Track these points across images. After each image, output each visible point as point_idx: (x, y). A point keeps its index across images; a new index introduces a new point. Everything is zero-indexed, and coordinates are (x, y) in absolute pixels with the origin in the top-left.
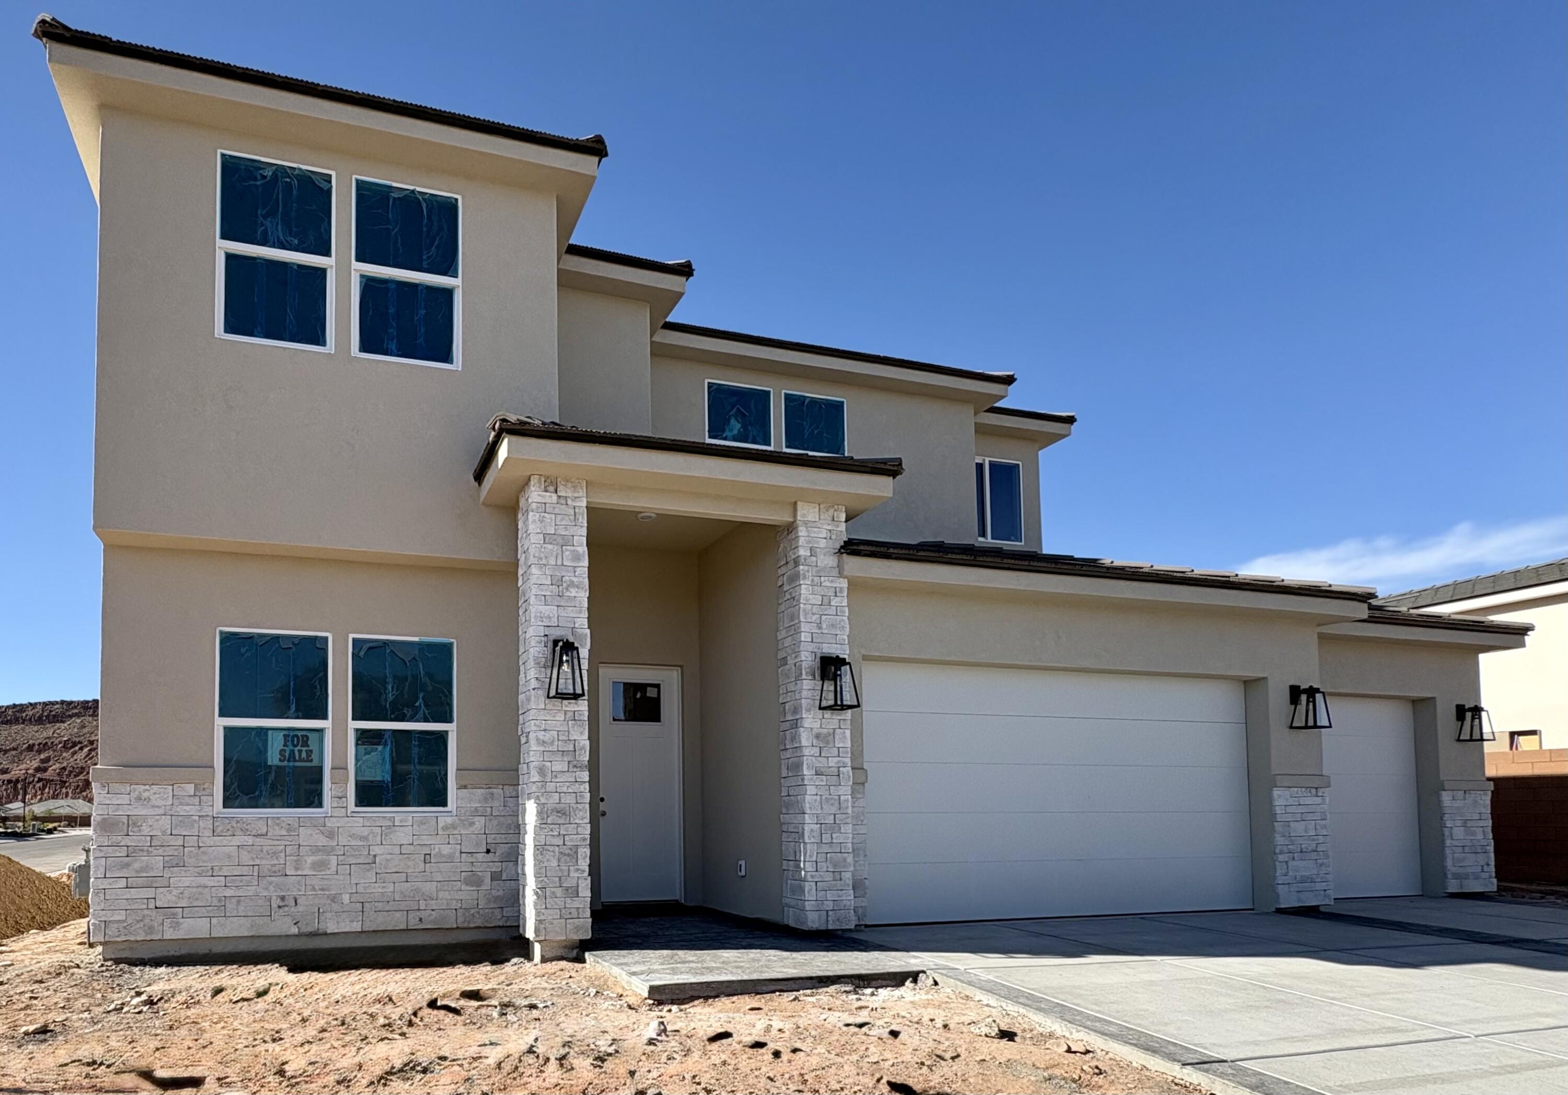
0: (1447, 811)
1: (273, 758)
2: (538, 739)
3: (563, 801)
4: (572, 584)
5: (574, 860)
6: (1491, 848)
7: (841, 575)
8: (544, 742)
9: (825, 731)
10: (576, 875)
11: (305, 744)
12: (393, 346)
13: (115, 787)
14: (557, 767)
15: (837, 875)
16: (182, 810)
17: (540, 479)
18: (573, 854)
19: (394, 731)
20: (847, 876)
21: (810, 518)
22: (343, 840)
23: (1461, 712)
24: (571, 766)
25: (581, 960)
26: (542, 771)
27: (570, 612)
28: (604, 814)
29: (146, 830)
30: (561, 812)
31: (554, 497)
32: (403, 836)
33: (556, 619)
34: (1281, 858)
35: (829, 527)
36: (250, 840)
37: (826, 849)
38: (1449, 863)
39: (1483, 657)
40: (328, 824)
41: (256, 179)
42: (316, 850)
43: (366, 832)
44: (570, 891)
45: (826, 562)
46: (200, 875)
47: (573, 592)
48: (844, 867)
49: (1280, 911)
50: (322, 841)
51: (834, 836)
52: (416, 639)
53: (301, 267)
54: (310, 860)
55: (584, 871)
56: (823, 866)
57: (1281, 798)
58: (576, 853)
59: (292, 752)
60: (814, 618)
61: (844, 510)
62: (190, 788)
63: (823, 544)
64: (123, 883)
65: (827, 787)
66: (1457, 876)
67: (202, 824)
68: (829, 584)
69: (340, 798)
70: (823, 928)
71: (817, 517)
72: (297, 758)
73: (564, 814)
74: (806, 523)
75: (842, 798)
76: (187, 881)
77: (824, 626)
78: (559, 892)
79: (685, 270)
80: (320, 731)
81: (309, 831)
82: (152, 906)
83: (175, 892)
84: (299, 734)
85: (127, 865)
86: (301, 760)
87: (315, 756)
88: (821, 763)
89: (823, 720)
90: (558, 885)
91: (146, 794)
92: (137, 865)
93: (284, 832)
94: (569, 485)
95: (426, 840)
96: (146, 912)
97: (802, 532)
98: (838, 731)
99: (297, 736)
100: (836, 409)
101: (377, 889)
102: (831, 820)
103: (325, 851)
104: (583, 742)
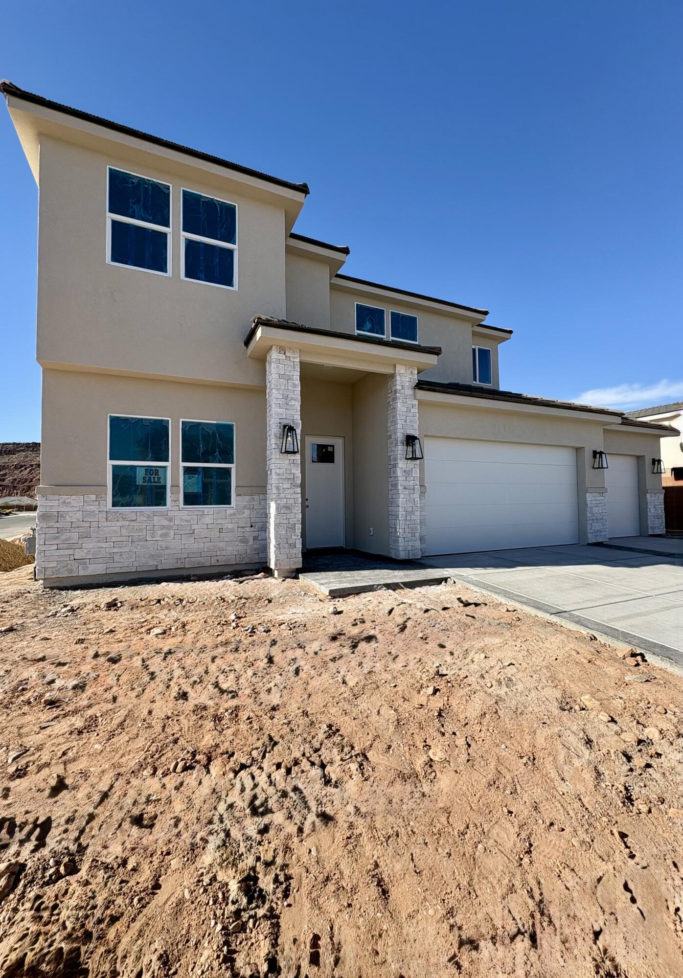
0: (649, 501)
1: (139, 482)
2: (276, 473)
3: (288, 502)
4: (292, 399)
5: (293, 530)
6: (664, 516)
7: (415, 398)
8: (279, 474)
9: (408, 469)
10: (295, 537)
11: (157, 474)
12: (202, 276)
13: (50, 497)
14: (286, 486)
15: (413, 534)
16: (88, 508)
17: (277, 347)
18: (293, 528)
19: (204, 468)
20: (417, 535)
21: (402, 372)
22: (177, 522)
23: (654, 461)
24: (293, 485)
25: (297, 578)
26: (278, 488)
27: (291, 412)
28: (308, 506)
29: (68, 519)
30: (287, 508)
31: (284, 356)
32: (208, 520)
33: (285, 415)
34: (589, 522)
35: (410, 376)
36: (127, 523)
37: (408, 522)
38: (649, 522)
39: (661, 439)
40: (168, 514)
41: (128, 183)
42: (163, 527)
43: (189, 518)
44: (291, 545)
45: (408, 392)
46: (99, 542)
47: (293, 402)
48: (416, 531)
49: (589, 544)
50: (166, 523)
51: (412, 517)
52: (215, 422)
53: (153, 231)
54: (159, 532)
55: (298, 535)
56: (407, 530)
57: (589, 497)
58: (295, 527)
59: (150, 478)
60: (403, 418)
61: (416, 368)
62: (93, 497)
63: (407, 384)
64: (55, 547)
65: (409, 495)
66: (652, 528)
67: (100, 515)
68: (410, 402)
69: (176, 501)
70: (407, 558)
71: (405, 371)
73: (289, 508)
74: (400, 374)
75: (415, 499)
76: (91, 545)
77: (408, 421)
78: (286, 546)
79: (346, 251)
80: (165, 467)
81: (159, 518)
82: (72, 558)
83: (85, 551)
84: (154, 469)
85: (57, 538)
86: (154, 482)
87: (162, 480)
88: (406, 484)
89: (407, 464)
90: (286, 542)
91: (68, 500)
92: (63, 538)
93: (145, 519)
94: (291, 351)
95: (219, 521)
96: (69, 562)
97: (398, 378)
98: (414, 469)
99: (152, 470)
100: (413, 320)
101: (196, 546)
102: (410, 509)
103: (168, 528)
104: (298, 474)
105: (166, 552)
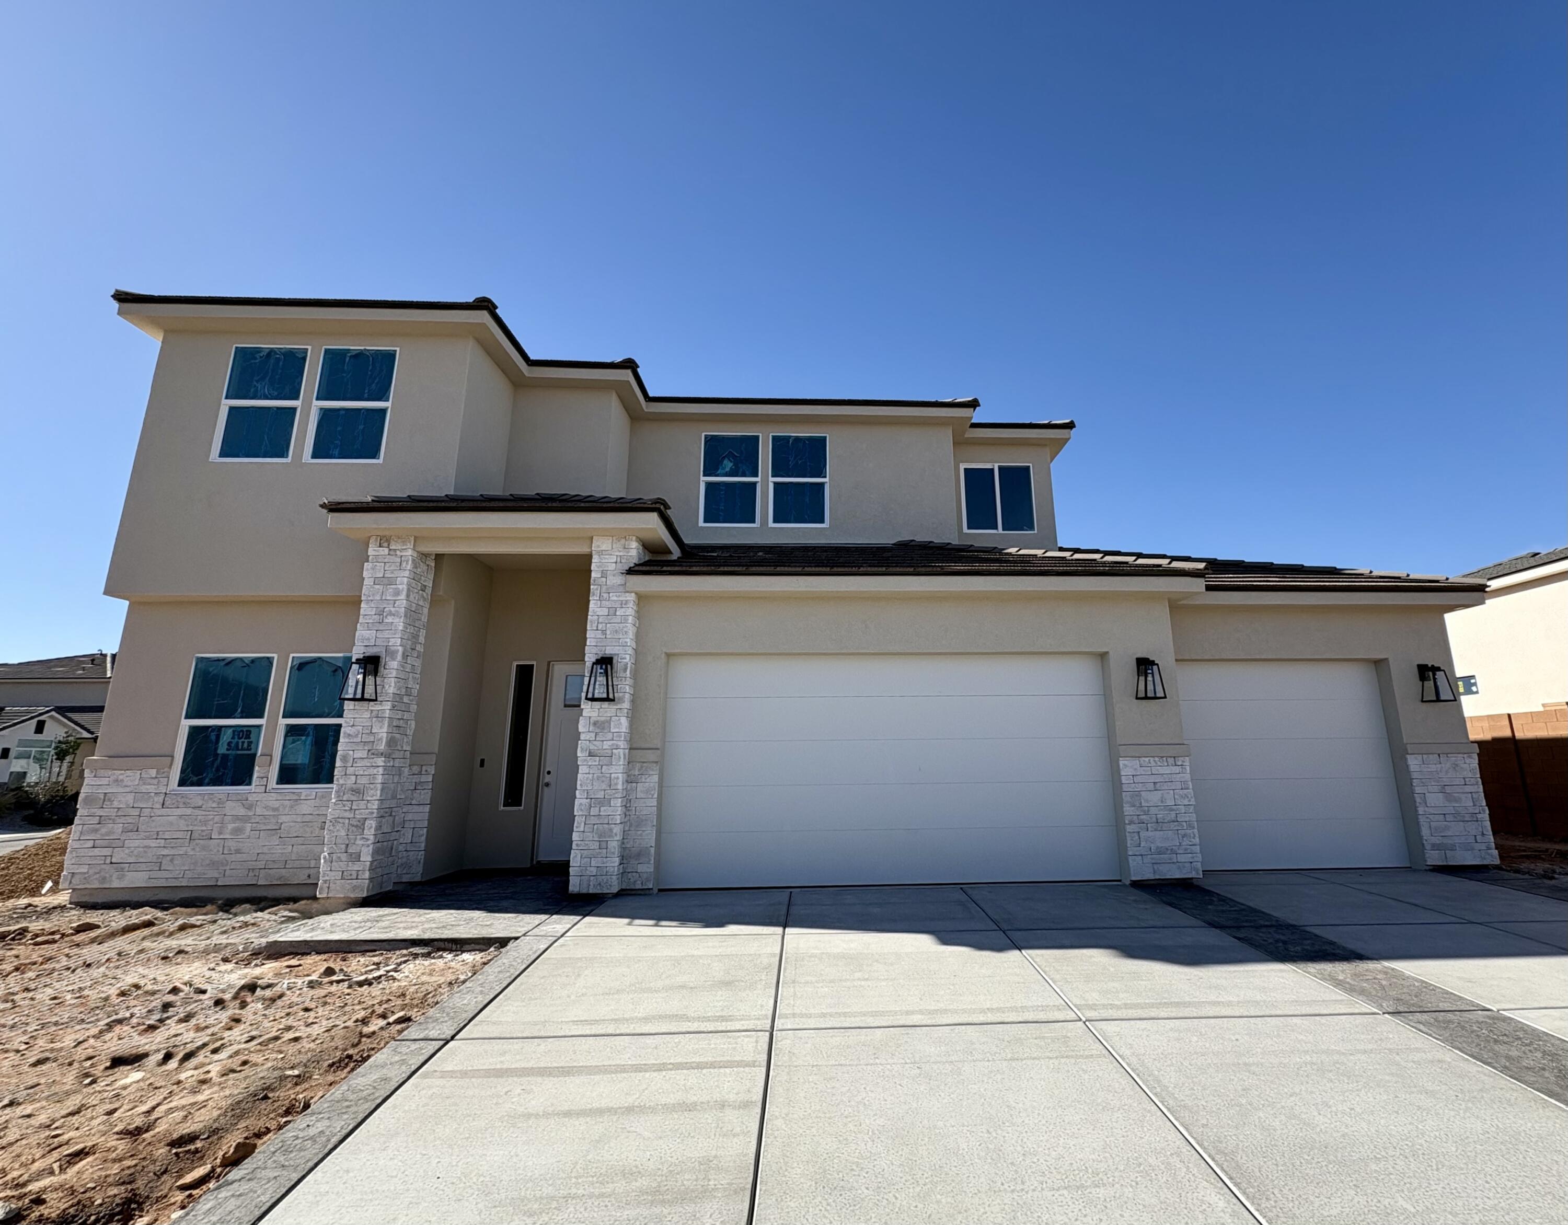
0: (1415, 776)
1: (222, 749)
2: (345, 733)
3: (358, 782)
4: (390, 614)
5: (361, 830)
7: (628, 590)
8: (349, 735)
9: (603, 719)
10: (361, 842)
11: (248, 737)
12: (336, 452)
13: (102, 772)
15: (604, 845)
16: (144, 788)
17: (377, 538)
19: (316, 726)
20: (614, 845)
21: (604, 547)
22: (259, 811)
23: (1422, 672)
24: (370, 753)
26: (345, 758)
27: (386, 634)
29: (116, 804)
30: (356, 791)
31: (387, 550)
32: (305, 808)
33: (373, 641)
34: (1131, 828)
35: (621, 554)
36: (189, 811)
37: (593, 820)
38: (1425, 831)
40: (250, 799)
41: (256, 359)
42: (237, 818)
43: (276, 804)
44: (353, 856)
45: (615, 581)
46: (147, 838)
47: (390, 619)
48: (610, 836)
49: (1132, 884)
50: (242, 812)
51: (602, 809)
52: (341, 655)
53: (278, 408)
54: (231, 826)
55: (368, 840)
56: (590, 836)
57: (1127, 767)
58: (364, 824)
59: (237, 743)
60: (600, 626)
61: (634, 538)
62: (153, 773)
63: (616, 567)
64: (91, 844)
65: (600, 767)
66: (1439, 847)
67: (156, 799)
68: (615, 598)
69: (262, 778)
70: (585, 891)
71: (610, 546)
72: (240, 747)
73: (359, 793)
75: (613, 775)
76: (137, 843)
77: (608, 632)
80: (259, 727)
81: (235, 803)
82: (109, 861)
83: (127, 851)
84: (245, 729)
85: (99, 831)
86: (243, 749)
87: (253, 746)
88: (595, 746)
89: (601, 710)
90: (343, 851)
91: (121, 777)
92: (104, 830)
93: (214, 805)
94: (400, 540)
96: (103, 866)
98: (613, 719)
99: (242, 731)
100: (818, 443)
101: (278, 850)
102: (600, 795)
103: (245, 819)
104: (381, 734)
105: (233, 858)
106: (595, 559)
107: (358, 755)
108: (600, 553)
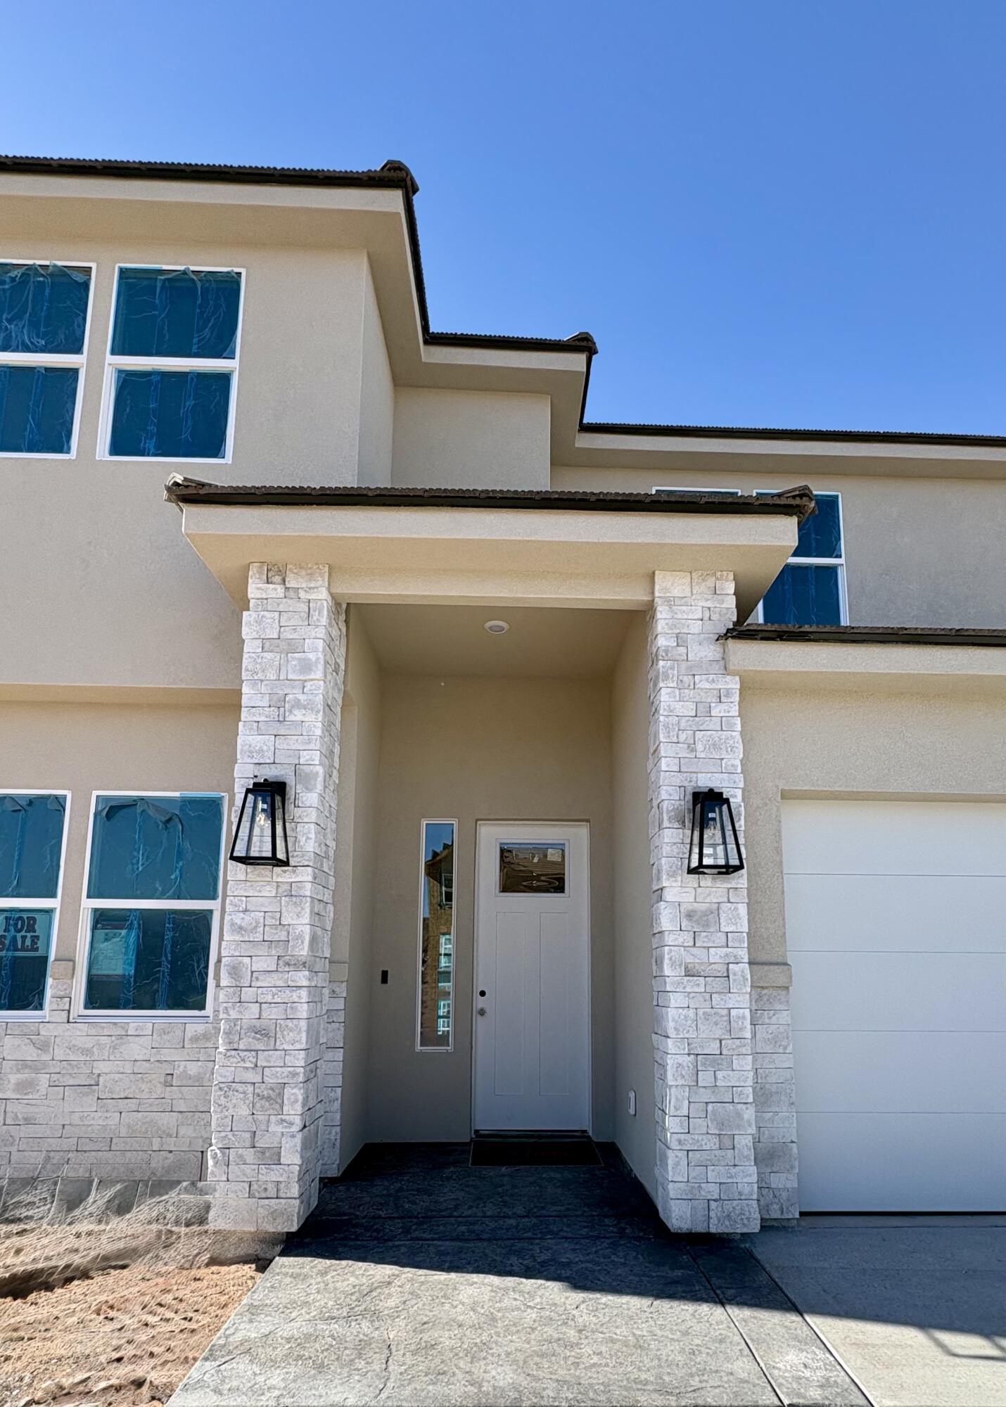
3: (264, 1015)
4: (298, 705)
5: (277, 1107)
7: (727, 669)
8: (241, 928)
9: (704, 907)
10: (279, 1129)
11: (31, 928)
12: (151, 445)
15: (727, 1142)
17: (261, 567)
18: (276, 1097)
20: (745, 1142)
21: (676, 592)
22: (60, 1054)
24: (280, 962)
27: (293, 743)
31: (282, 589)
32: (137, 1049)
33: (271, 754)
35: (709, 604)
37: (705, 1096)
40: (42, 1032)
42: (24, 1065)
43: (89, 1043)
44: (267, 1154)
45: (703, 654)
47: (299, 716)
48: (738, 1127)
50: (30, 1054)
51: (720, 1075)
52: (177, 794)
53: (52, 370)
54: (14, 1078)
55: (292, 1124)
56: (699, 1124)
58: (281, 1095)
59: (14, 938)
60: (683, 737)
61: (731, 577)
63: (696, 627)
65: (708, 996)
68: (707, 686)
69: (61, 998)
70: (700, 1228)
71: (688, 590)
72: (20, 947)
73: (266, 1035)
74: (668, 601)
75: (733, 1012)
77: (700, 747)
80: (49, 912)
81: (17, 1041)
84: (25, 916)
86: (23, 949)
87: (40, 944)
88: (695, 957)
89: (699, 890)
90: (248, 1144)
94: (304, 573)
95: (167, 1055)
98: (725, 907)
99: (21, 918)
101: (97, 1120)
102: (713, 1048)
103: (35, 1067)
104: (300, 928)
105: (25, 1131)
106: (662, 613)
107: (260, 964)
108: (670, 602)
